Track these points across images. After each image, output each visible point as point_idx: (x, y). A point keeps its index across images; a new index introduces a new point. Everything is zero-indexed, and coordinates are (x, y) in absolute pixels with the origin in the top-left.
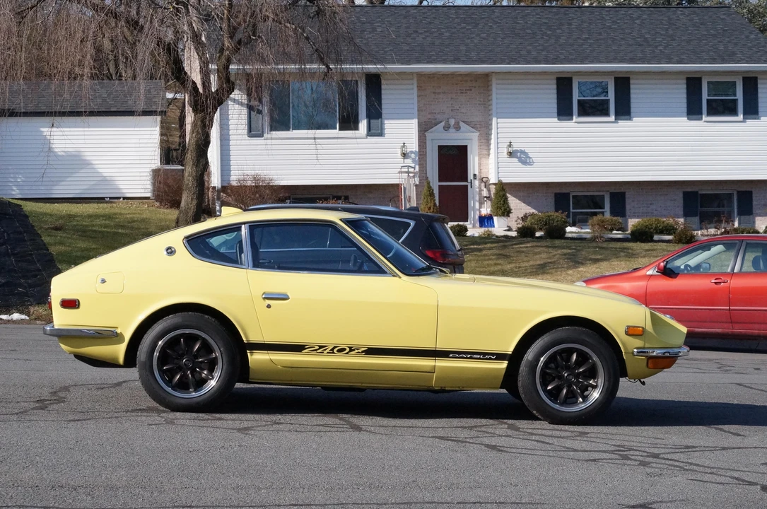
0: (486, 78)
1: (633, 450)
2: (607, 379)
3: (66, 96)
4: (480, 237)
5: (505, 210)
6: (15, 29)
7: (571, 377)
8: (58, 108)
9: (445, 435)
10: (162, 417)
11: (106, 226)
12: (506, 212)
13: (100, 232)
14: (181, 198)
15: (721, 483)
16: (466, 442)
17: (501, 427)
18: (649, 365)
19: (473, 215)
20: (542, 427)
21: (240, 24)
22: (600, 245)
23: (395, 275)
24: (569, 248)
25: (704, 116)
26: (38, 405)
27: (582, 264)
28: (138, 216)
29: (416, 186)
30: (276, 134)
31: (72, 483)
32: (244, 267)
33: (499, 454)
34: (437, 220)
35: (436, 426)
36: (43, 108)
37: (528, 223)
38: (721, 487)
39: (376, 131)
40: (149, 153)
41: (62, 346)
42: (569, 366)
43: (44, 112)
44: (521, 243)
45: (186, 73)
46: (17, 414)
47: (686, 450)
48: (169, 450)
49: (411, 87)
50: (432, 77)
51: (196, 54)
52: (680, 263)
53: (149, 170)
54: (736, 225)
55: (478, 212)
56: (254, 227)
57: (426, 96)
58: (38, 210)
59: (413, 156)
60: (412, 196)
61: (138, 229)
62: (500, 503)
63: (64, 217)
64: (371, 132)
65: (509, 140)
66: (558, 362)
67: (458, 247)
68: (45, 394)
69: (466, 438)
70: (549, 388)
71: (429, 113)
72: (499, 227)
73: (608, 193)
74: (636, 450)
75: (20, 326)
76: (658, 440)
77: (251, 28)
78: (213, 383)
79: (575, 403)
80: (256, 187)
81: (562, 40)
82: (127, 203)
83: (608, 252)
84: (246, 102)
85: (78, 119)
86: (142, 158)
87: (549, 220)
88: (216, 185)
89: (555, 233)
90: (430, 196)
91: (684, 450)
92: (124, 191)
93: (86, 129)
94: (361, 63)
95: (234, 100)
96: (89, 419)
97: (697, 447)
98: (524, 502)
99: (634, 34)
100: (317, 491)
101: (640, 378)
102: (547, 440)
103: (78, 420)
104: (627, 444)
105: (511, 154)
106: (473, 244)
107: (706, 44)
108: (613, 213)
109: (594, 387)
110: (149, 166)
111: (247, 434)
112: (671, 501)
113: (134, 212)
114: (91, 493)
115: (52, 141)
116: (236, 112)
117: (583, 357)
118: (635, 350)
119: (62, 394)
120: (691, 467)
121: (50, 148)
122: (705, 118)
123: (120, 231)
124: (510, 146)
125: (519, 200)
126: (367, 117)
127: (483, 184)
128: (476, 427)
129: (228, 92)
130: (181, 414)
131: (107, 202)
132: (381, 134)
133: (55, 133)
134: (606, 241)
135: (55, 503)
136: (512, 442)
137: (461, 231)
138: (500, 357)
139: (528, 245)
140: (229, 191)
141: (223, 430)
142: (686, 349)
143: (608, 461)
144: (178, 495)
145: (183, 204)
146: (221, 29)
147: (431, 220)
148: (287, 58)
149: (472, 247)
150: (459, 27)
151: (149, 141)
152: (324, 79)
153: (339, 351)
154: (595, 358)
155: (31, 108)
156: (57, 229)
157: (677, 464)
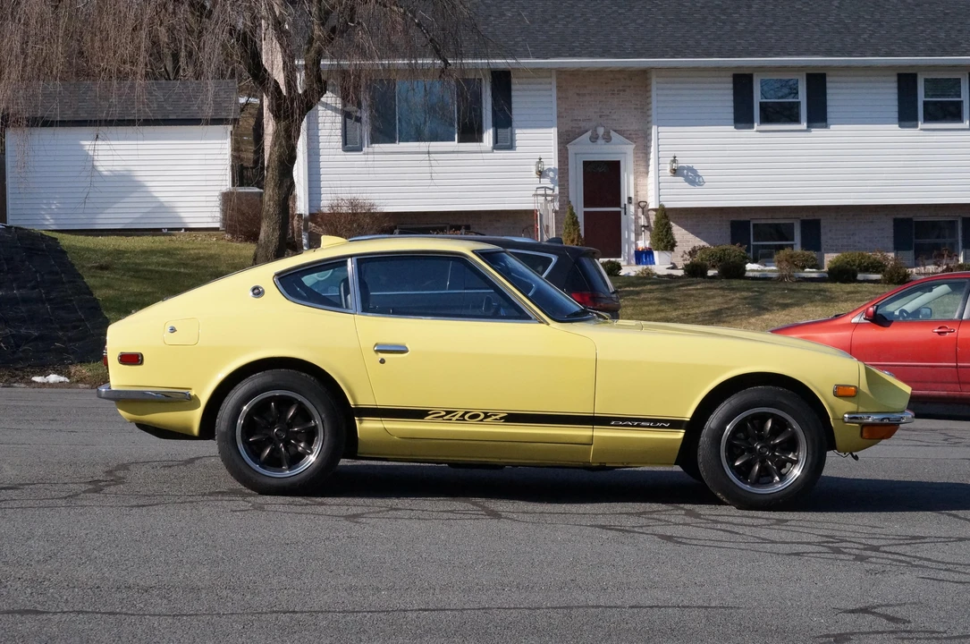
0: (643, 75)
1: (846, 541)
2: (810, 452)
3: (114, 100)
4: (637, 277)
5: (669, 242)
6: (49, 15)
7: (765, 449)
8: (103, 116)
9: (607, 523)
10: (249, 502)
11: (165, 265)
12: (668, 244)
13: (157, 272)
14: (260, 229)
15: (961, 582)
16: (634, 532)
17: (677, 513)
18: (864, 435)
19: (628, 249)
20: (728, 513)
21: (333, 8)
22: (789, 286)
23: (541, 321)
24: (748, 290)
25: (920, 123)
26: (90, 487)
27: (767, 310)
28: (204, 251)
29: (556, 212)
30: (378, 147)
31: (142, 583)
32: (351, 311)
33: (677, 547)
34: (586, 254)
35: (595, 512)
36: (83, 116)
37: (697, 259)
38: (961, 586)
39: (504, 143)
40: (219, 172)
41: (121, 412)
42: (762, 436)
43: (86, 121)
44: (690, 285)
45: (266, 70)
46: (65, 498)
47: (913, 541)
48: (261, 543)
49: (548, 86)
50: (575, 74)
51: (278, 45)
52: (894, 308)
53: (217, 193)
54: (961, 260)
55: (634, 246)
56: (363, 261)
57: (567, 98)
58: (79, 244)
59: (551, 174)
60: (550, 225)
61: (205, 267)
62: (683, 607)
63: (111, 253)
64: (498, 145)
65: (672, 154)
66: (748, 431)
67: (612, 288)
68: (99, 473)
69: (633, 527)
70: (737, 463)
71: (572, 121)
72: (661, 264)
73: (799, 221)
74: (850, 542)
75: (58, 390)
76: (876, 529)
77: (347, 12)
78: (312, 458)
79: (770, 482)
80: (354, 214)
81: (740, 27)
82: (190, 236)
83: (800, 295)
84: (340, 106)
85: (129, 129)
86: (208, 178)
87: (725, 255)
88: (303, 212)
89: (733, 271)
90: (574, 225)
91: (910, 542)
92: (187, 220)
93: (139, 142)
94: (486, 57)
95: (326, 106)
96: (157, 504)
97: (926, 538)
98: (713, 605)
99: (831, 19)
100: (451, 593)
101: (852, 451)
102: (736, 530)
103: (144, 506)
104: (837, 534)
105: (675, 172)
106: (629, 286)
107: (922, 32)
108: (805, 246)
109: (794, 463)
110: (219, 188)
111: (357, 522)
112: (899, 605)
113: (199, 246)
114: (167, 596)
115: (96, 158)
116: (327, 120)
117: (781, 425)
118: (846, 416)
119: (120, 474)
120: (920, 563)
121: (93, 166)
122: (921, 125)
123: (182, 270)
124: (674, 161)
125: (686, 229)
126: (493, 126)
127: (640, 210)
128: (645, 513)
129: (319, 93)
130: (272, 497)
131: (164, 235)
132: (511, 147)
133: (100, 148)
134: (797, 282)
135: (122, 608)
136: (692, 531)
137: (614, 269)
138: (675, 424)
139: (699, 287)
140: (319, 220)
141: (327, 518)
142: (910, 414)
143: (814, 555)
144: (277, 598)
145: (262, 235)
146: (310, 13)
147: (577, 254)
148: (394, 51)
149: (628, 289)
150: (609, 11)
151: (219, 157)
152: (440, 76)
153: (471, 417)
154: (796, 426)
155: (69, 115)
156: (102, 268)
157: (903, 558)
